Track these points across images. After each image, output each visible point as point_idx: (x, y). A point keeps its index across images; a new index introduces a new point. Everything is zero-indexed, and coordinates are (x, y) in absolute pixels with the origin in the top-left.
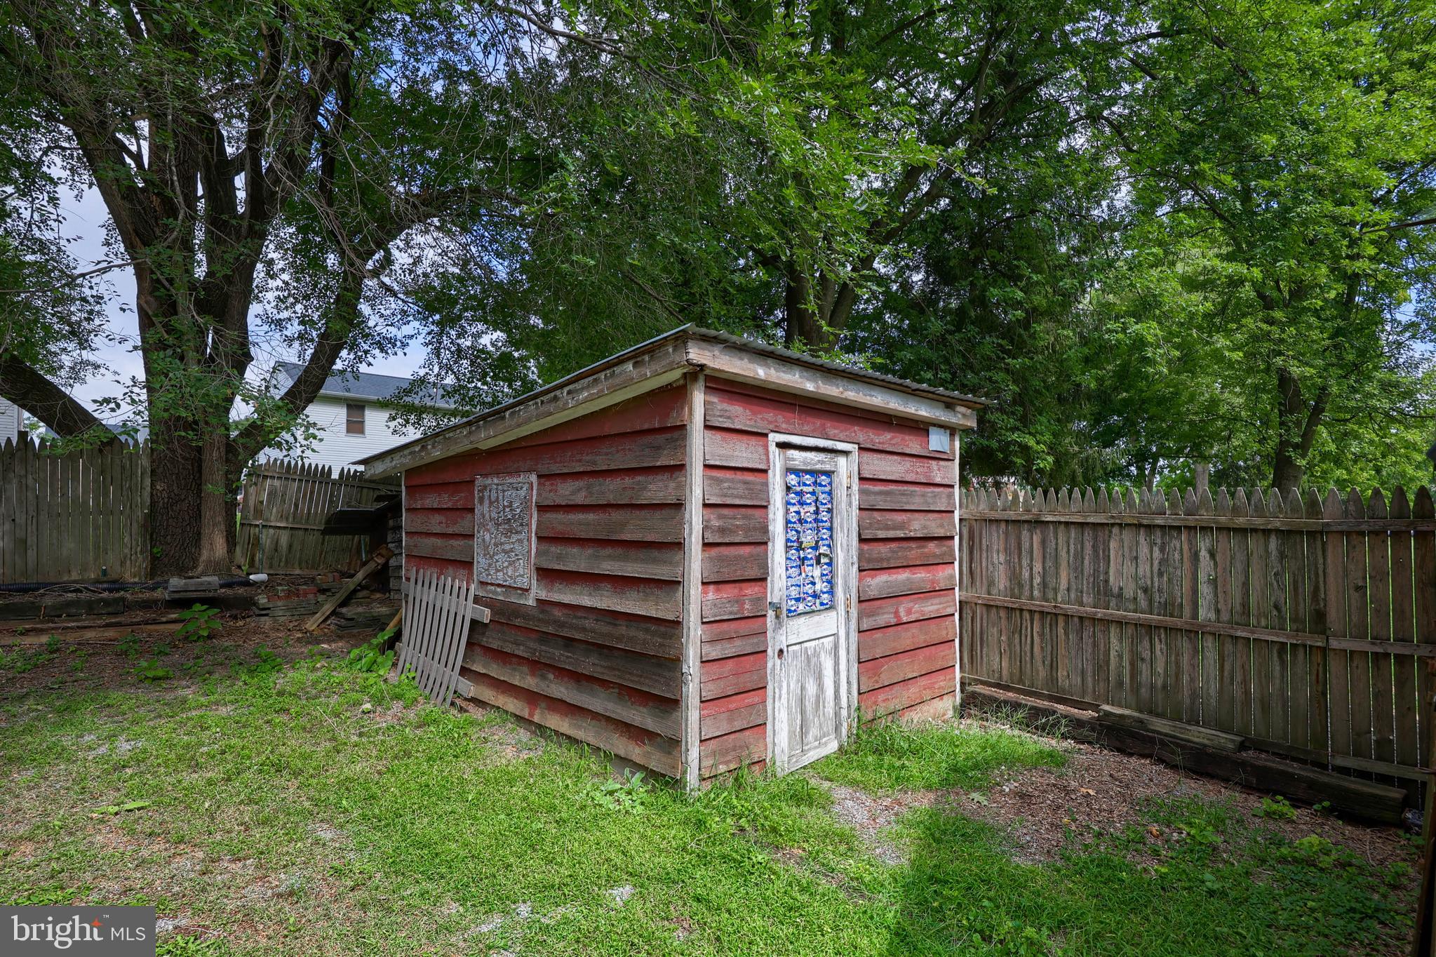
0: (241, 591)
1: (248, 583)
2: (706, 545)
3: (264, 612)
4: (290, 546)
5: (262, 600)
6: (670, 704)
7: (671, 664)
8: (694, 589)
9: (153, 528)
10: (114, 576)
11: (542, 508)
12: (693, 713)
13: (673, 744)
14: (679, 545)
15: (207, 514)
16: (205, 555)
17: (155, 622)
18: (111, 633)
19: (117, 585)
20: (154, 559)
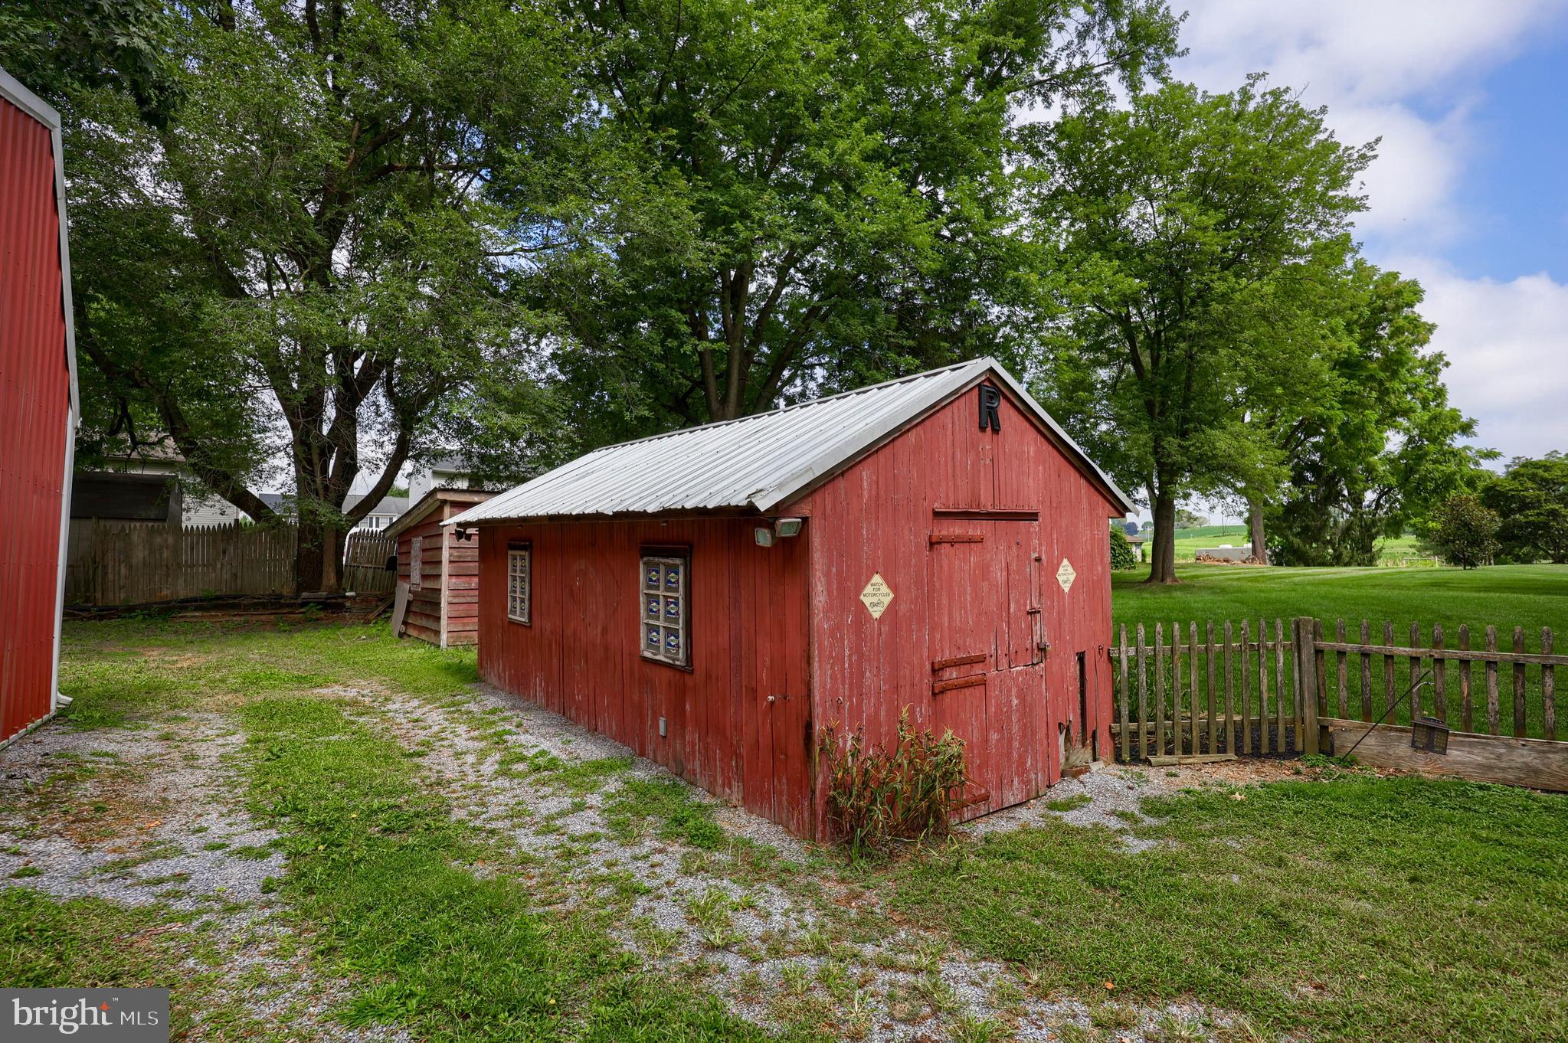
0: (340, 600)
1: (345, 597)
2: (450, 562)
3: (349, 610)
4: (373, 578)
5: (348, 604)
6: (438, 619)
7: (437, 605)
8: (445, 578)
9: (297, 568)
10: (277, 592)
11: (424, 550)
12: (444, 621)
13: (437, 633)
14: (441, 562)
15: (325, 564)
16: (325, 581)
17: (293, 613)
18: (272, 617)
19: (280, 596)
20: (298, 584)
